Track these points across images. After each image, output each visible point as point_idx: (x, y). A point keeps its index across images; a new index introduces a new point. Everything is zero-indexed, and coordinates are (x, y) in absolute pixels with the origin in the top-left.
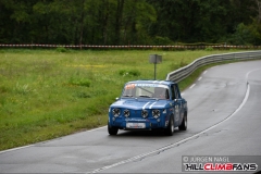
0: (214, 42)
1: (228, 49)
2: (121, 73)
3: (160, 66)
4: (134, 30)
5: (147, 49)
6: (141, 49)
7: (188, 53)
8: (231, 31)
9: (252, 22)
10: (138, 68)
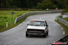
0: (31, 8)
1: (35, 10)
2: (1, 17)
3: (14, 15)
4: (5, 4)
5: (9, 10)
6: (8, 10)
7: (22, 11)
8: (36, 5)
9: (42, 2)
10: (7, 16)
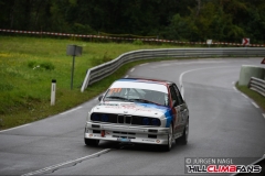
0: (145, 35)
1: (159, 44)
2: (31, 65)
3: (79, 60)
4: (48, 14)
5: (63, 38)
6: (56, 37)
7: (112, 46)
8: (165, 22)
9: (189, 13)
10: (52, 60)
